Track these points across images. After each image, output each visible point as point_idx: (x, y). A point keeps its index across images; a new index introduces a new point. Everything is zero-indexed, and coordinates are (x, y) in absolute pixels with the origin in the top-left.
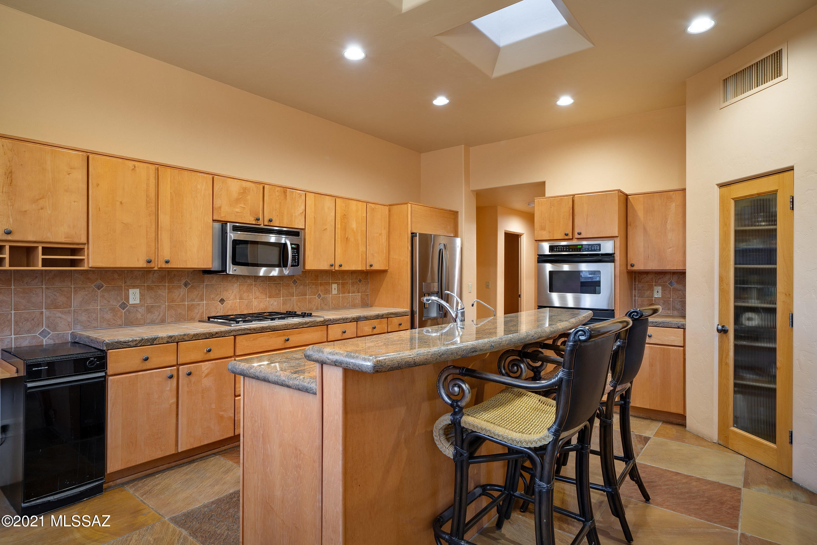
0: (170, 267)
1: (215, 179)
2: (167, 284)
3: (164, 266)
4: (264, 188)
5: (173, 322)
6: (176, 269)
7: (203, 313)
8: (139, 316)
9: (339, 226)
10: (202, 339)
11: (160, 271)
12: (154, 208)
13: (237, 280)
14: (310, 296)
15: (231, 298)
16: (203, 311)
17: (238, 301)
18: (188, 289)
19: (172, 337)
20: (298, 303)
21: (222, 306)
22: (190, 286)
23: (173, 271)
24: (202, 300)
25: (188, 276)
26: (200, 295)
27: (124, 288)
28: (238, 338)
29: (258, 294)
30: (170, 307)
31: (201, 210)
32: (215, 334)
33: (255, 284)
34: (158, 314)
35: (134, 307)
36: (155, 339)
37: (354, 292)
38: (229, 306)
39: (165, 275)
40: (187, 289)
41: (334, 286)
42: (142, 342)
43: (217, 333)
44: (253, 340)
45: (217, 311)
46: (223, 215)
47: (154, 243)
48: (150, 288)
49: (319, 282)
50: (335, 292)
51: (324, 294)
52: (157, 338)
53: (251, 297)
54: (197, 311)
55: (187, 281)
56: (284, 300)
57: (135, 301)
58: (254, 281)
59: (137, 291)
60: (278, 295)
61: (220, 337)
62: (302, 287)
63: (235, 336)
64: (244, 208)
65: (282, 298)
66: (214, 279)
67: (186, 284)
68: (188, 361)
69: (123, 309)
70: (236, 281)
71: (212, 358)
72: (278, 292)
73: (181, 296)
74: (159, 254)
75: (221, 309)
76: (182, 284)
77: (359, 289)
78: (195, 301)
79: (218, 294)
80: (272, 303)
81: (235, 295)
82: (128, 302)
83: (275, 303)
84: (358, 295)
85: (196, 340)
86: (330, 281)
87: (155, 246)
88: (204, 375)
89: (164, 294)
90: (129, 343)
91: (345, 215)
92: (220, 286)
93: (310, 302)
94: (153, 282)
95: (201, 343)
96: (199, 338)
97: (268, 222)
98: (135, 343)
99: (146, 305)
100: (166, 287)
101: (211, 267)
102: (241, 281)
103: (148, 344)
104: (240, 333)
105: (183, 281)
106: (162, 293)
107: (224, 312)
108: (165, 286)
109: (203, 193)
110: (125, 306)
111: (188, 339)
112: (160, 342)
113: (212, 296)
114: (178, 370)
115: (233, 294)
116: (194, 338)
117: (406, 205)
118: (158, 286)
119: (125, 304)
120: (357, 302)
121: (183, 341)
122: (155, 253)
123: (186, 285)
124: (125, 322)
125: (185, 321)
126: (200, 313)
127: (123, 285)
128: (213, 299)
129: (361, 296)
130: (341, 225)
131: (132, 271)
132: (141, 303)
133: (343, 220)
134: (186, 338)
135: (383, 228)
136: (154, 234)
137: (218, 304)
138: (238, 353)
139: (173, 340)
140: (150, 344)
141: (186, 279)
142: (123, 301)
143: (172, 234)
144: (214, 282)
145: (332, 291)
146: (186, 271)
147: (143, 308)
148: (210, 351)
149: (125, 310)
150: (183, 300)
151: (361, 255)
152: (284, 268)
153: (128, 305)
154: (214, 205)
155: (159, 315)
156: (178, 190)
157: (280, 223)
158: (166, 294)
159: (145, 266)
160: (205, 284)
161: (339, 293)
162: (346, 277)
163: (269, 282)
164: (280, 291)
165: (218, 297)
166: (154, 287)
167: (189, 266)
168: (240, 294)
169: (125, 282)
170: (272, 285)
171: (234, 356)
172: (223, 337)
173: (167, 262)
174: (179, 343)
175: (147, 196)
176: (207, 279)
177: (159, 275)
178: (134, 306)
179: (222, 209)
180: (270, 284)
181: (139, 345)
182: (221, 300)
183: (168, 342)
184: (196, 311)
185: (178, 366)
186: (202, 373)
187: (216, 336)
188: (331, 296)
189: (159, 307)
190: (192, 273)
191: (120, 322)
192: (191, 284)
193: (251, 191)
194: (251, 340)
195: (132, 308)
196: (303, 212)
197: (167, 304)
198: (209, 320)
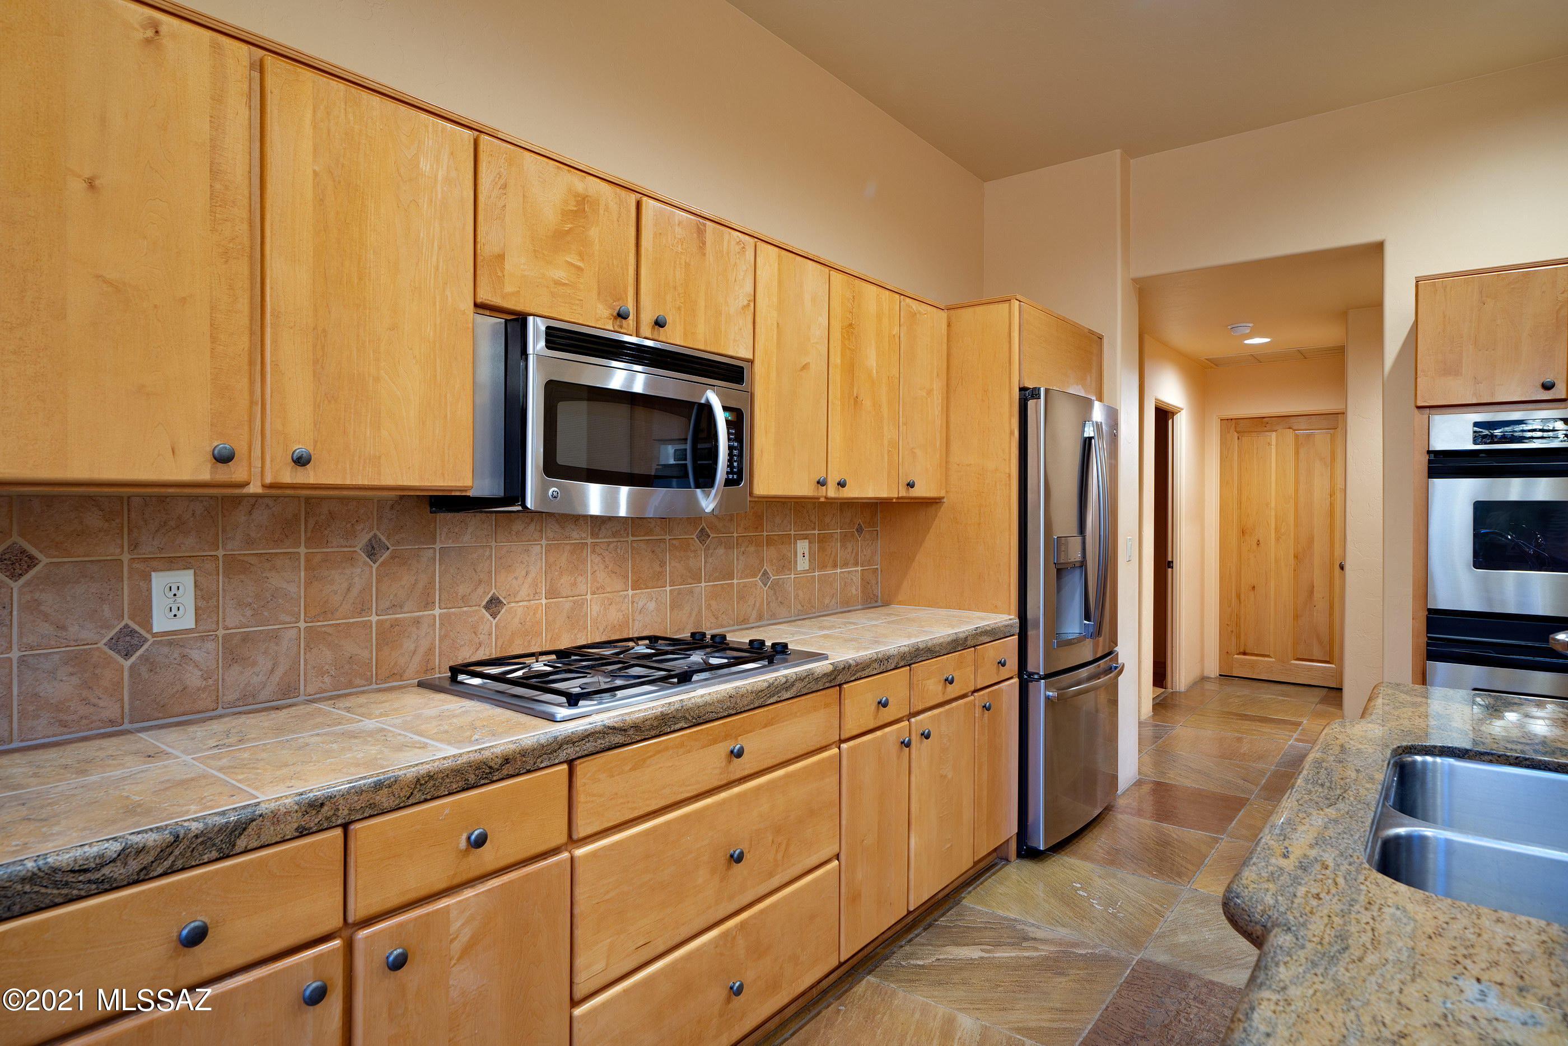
0: (312, 480)
1: (482, 147)
2: (302, 550)
3: (289, 476)
4: (638, 205)
5: (325, 691)
6: (336, 493)
7: (431, 650)
8: (193, 679)
9: (839, 361)
10: (450, 794)
11: (276, 498)
12: (245, 226)
13: (541, 531)
14: (741, 578)
15: (524, 592)
16: (433, 644)
17: (544, 601)
18: (382, 564)
19: (322, 805)
20: (713, 603)
21: (494, 622)
22: (387, 554)
23: (322, 499)
24: (429, 605)
25: (380, 518)
26: (420, 585)
27: (130, 568)
28: (583, 768)
29: (602, 576)
30: (314, 637)
31: (434, 259)
32: (502, 765)
33: (595, 545)
34: (269, 665)
35: (170, 643)
36: (241, 828)
37: (845, 565)
38: (517, 620)
39: (296, 517)
40: (375, 566)
41: (803, 546)
42: (177, 852)
43: (507, 760)
44: (631, 770)
45: (478, 641)
46: (509, 289)
47: (246, 380)
48: (234, 566)
49: (765, 534)
50: (803, 564)
51: (778, 573)
52: (253, 820)
53: (582, 588)
54: (412, 647)
55: (375, 536)
56: (675, 593)
57: (175, 619)
58: (592, 535)
59: (186, 579)
60: (657, 580)
61: (518, 775)
62: (721, 551)
63: (571, 763)
64: (579, 268)
65: (668, 588)
66: (470, 530)
67: (373, 547)
68: (396, 901)
69: (127, 655)
70: (537, 535)
71: (490, 867)
72: (658, 569)
73: (355, 591)
74: (268, 426)
75: (490, 634)
76: (357, 549)
77: (857, 554)
78: (406, 609)
79: (480, 581)
80: (641, 604)
81: (535, 585)
82: (147, 624)
83: (652, 606)
84: (856, 571)
85: (426, 801)
86: (792, 532)
87: (252, 393)
88: (457, 947)
89: (292, 589)
90: (106, 871)
91: (851, 325)
92: (487, 553)
93: (742, 598)
94: (249, 542)
95: (447, 811)
96: (439, 793)
97: (653, 328)
98: (134, 865)
99: (221, 632)
100: (299, 559)
101: (468, 483)
102: (551, 535)
103: (206, 858)
104: (589, 746)
105: (364, 538)
106: (285, 585)
107: (499, 644)
108: (294, 557)
109: (439, 196)
110: (135, 641)
111: (393, 805)
112: (264, 839)
113: (462, 589)
114: (349, 948)
115: (529, 580)
116: (418, 796)
117: (1006, 305)
118: (270, 558)
119: (132, 633)
120: (854, 592)
121: (371, 816)
122: (251, 420)
123: (372, 551)
124: (132, 709)
125: (371, 684)
126: (422, 650)
127: (126, 558)
128: (465, 600)
129: (862, 575)
130: (843, 356)
131: (162, 499)
132: (201, 628)
133: (847, 342)
134: (383, 799)
135: (935, 374)
136: (246, 338)
137: (482, 617)
138: (581, 832)
139: (327, 818)
140: (214, 854)
141: (371, 529)
142: (126, 620)
143: (323, 347)
144: (467, 539)
145: (796, 562)
146: (371, 499)
147: (210, 645)
148: (480, 842)
149: (133, 659)
150: (363, 609)
151: (889, 451)
152: (698, 491)
153: (148, 636)
154: (479, 246)
155: (272, 671)
156: (343, 165)
157: (685, 334)
158: (299, 587)
159: (205, 475)
160: (438, 546)
161: (812, 569)
162: (827, 520)
163: (633, 535)
164: (663, 564)
165: (480, 591)
166: (253, 560)
167: (388, 481)
168: (549, 579)
169: (134, 546)
170: (643, 545)
171: (566, 844)
172: (529, 772)
173: (301, 461)
174: (352, 827)
175: (215, 172)
176: (445, 530)
177: (273, 514)
178: (173, 639)
179: (507, 266)
180: (635, 545)
181: (160, 870)
182: (491, 601)
183: (303, 832)
184: (409, 645)
185: (346, 933)
186: (452, 941)
187: (505, 772)
188: (793, 576)
189: (275, 637)
190: (392, 507)
191: (110, 709)
192: (391, 548)
193: (601, 212)
194: (627, 768)
195: (165, 650)
196: (748, 305)
197: (302, 625)
198: (454, 679)
